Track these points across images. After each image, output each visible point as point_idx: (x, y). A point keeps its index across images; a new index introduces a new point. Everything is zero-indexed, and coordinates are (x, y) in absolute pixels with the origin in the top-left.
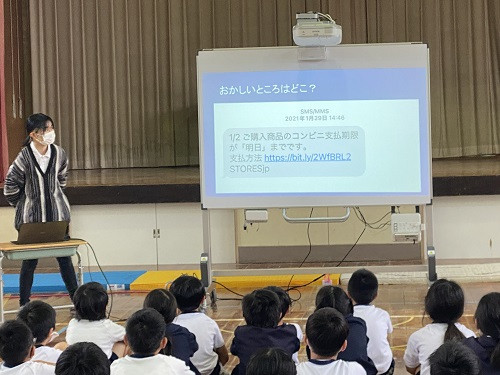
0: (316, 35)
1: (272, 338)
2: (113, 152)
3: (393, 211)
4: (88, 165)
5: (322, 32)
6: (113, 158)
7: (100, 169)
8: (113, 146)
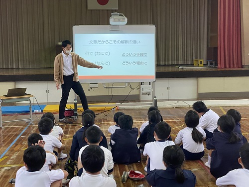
0: (119, 21)
1: (130, 134)
2: (24, 62)
3: (142, 84)
4: (14, 67)
5: (121, 20)
6: (24, 65)
7: (19, 68)
8: (24, 61)
